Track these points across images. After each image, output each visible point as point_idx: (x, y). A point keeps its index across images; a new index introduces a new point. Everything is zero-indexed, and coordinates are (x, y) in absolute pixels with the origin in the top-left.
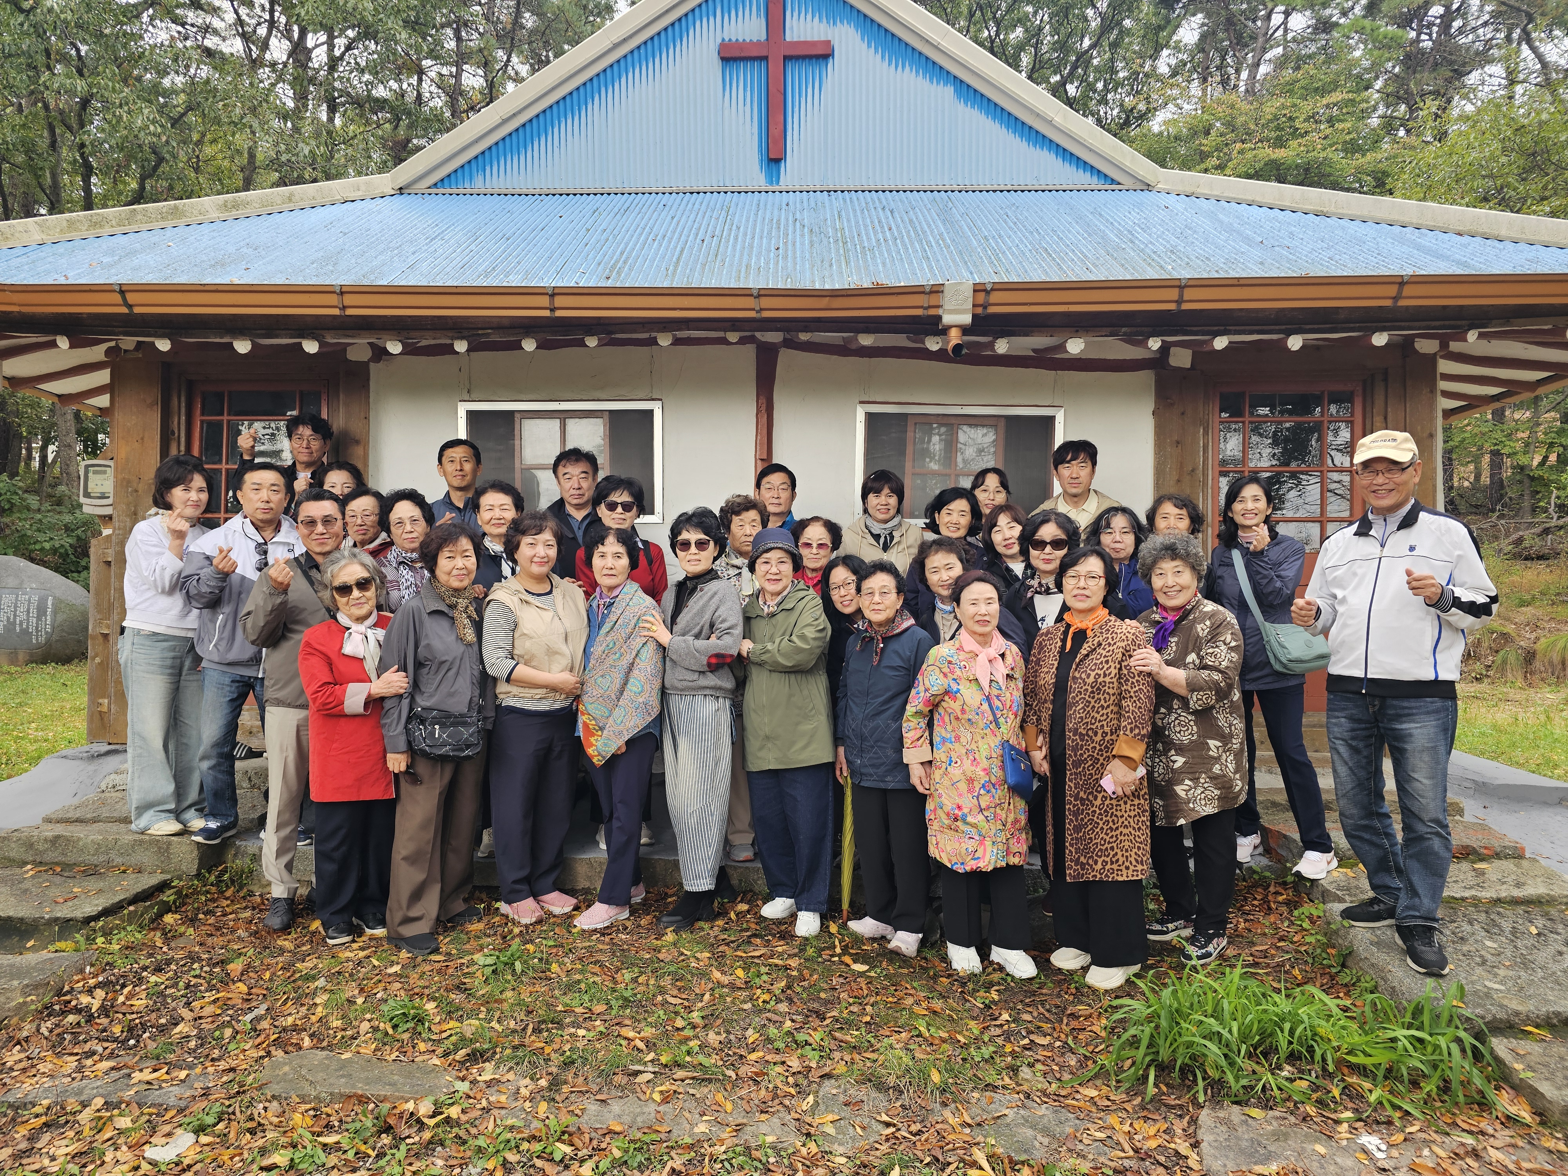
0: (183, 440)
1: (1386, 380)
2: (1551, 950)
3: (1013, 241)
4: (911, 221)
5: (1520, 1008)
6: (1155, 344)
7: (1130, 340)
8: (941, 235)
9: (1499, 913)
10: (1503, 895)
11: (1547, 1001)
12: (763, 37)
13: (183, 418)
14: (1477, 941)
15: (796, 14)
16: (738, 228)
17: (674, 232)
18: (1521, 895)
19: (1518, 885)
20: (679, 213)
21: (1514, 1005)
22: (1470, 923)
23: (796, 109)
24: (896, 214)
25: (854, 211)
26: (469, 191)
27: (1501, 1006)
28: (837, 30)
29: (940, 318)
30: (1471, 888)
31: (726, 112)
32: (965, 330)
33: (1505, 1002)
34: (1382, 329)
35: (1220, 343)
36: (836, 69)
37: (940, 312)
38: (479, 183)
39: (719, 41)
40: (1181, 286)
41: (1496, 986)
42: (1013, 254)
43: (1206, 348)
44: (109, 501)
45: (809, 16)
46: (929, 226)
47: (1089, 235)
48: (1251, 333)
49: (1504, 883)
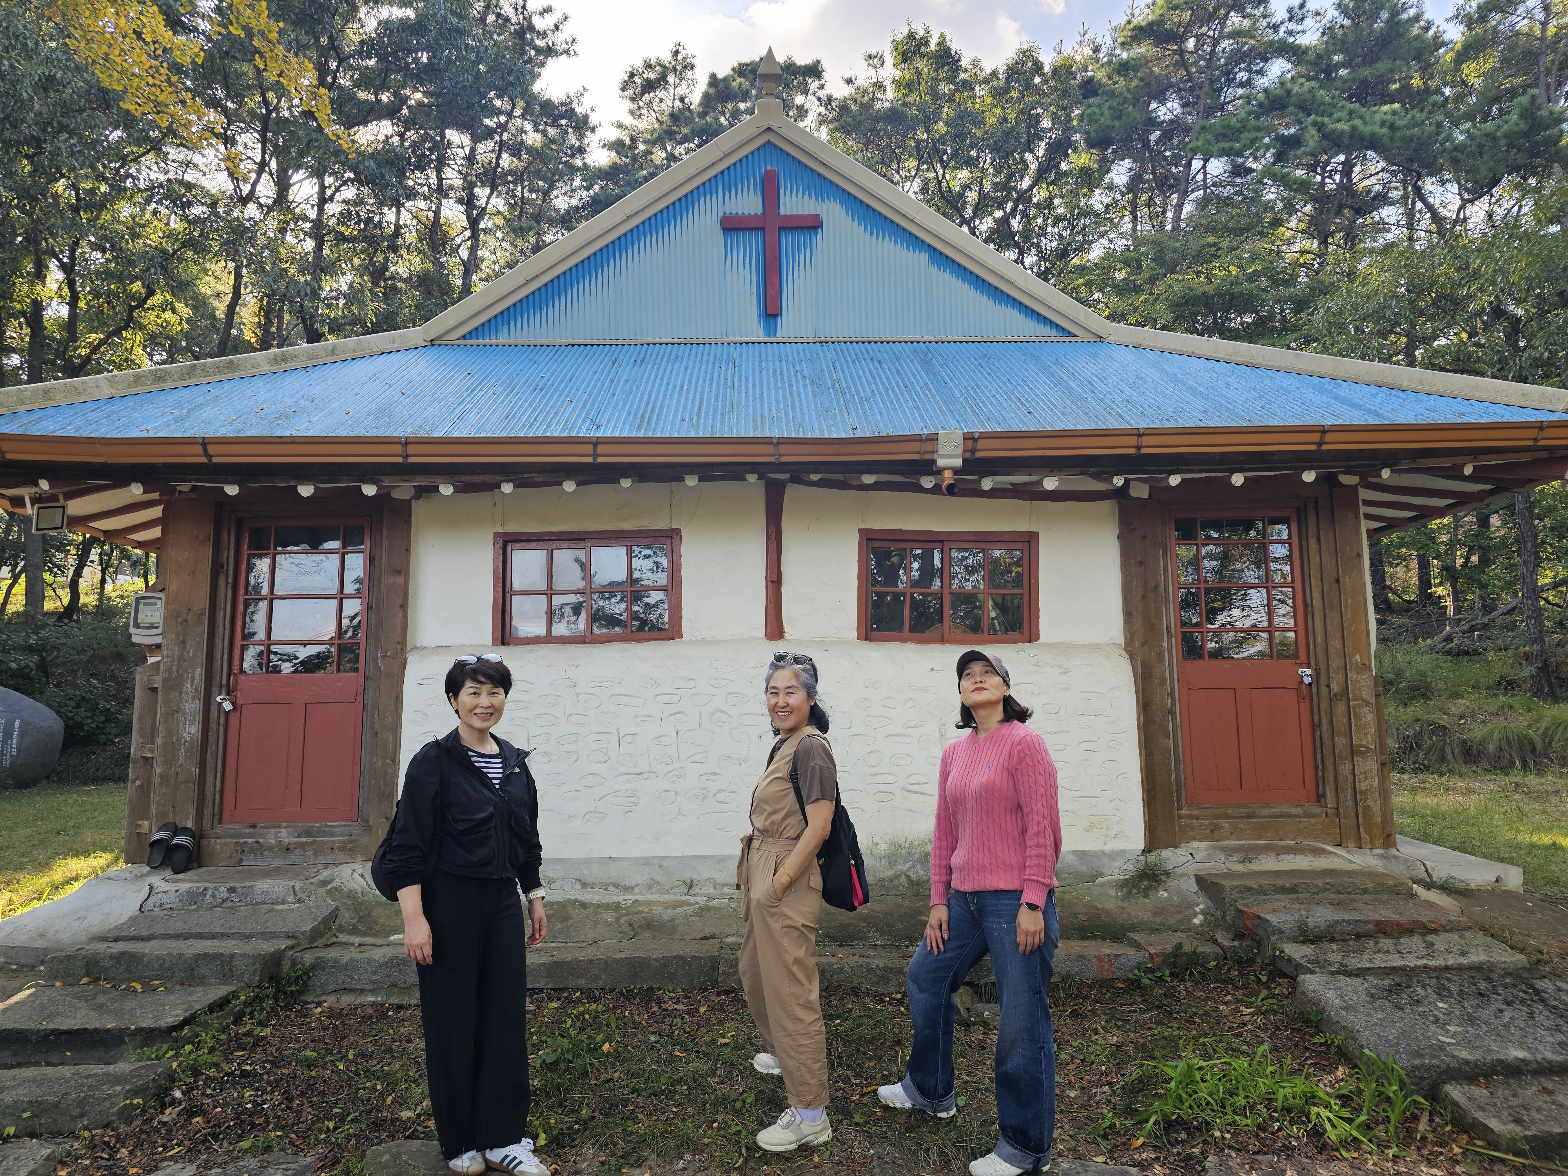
0: (231, 572)
1: (1316, 507)
2: (1494, 1007)
3: (990, 391)
4: (898, 371)
5: (1469, 1057)
6: (1119, 481)
7: (1096, 476)
8: (926, 385)
9: (1448, 979)
10: (1450, 962)
11: (1489, 1051)
12: (760, 211)
13: (232, 552)
14: (1430, 1003)
15: (788, 192)
16: (747, 379)
17: (690, 382)
18: (1465, 962)
19: (1463, 954)
20: (691, 363)
21: (1464, 1054)
22: (1424, 987)
23: (791, 272)
24: (884, 365)
25: (846, 361)
26: (494, 342)
27: (1453, 1057)
28: (825, 206)
29: (934, 462)
30: (1423, 957)
31: (728, 274)
32: (956, 471)
33: (1456, 1053)
34: (1310, 468)
35: (1175, 480)
36: (825, 240)
37: (935, 456)
38: (504, 336)
39: (721, 214)
40: (1139, 434)
41: (1447, 1040)
42: (992, 403)
43: (1162, 484)
44: (159, 631)
45: (800, 194)
46: (915, 377)
47: (1055, 385)
48: (1200, 471)
49: (1451, 952)
